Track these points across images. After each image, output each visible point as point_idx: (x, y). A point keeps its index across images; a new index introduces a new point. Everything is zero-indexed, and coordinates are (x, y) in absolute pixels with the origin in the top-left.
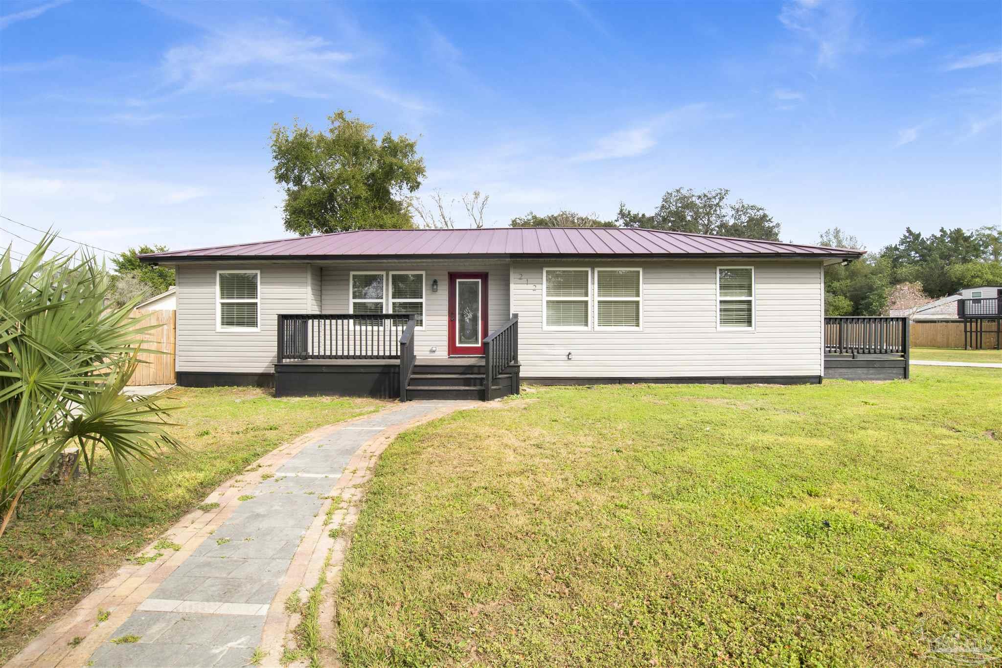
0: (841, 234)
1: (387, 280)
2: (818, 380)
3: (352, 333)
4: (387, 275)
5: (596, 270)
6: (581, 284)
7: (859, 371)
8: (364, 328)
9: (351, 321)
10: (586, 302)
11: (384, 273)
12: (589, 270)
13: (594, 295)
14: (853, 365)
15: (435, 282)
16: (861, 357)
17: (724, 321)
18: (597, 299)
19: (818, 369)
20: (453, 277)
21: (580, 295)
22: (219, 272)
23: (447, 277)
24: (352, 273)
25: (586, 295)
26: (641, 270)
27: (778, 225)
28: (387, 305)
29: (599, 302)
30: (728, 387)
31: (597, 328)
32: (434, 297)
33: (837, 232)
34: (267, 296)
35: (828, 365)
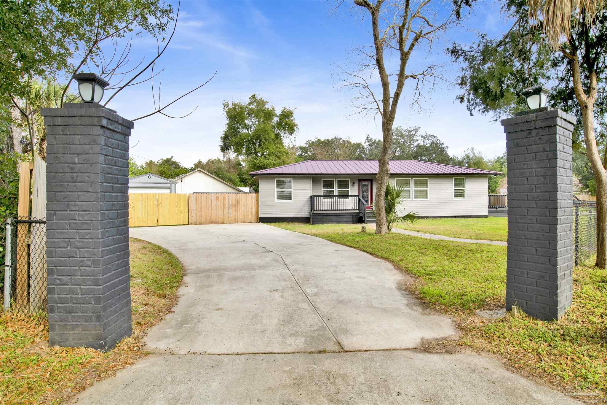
0: (474, 150)
1: (336, 182)
2: (486, 216)
3: (322, 202)
4: (336, 180)
5: (413, 179)
6: (408, 183)
7: (499, 214)
8: (326, 200)
9: (322, 198)
10: (410, 190)
11: (334, 179)
12: (411, 179)
13: (412, 188)
14: (497, 211)
15: (354, 183)
16: (499, 209)
17: (456, 196)
18: (413, 189)
19: (486, 212)
20: (360, 180)
21: (407, 187)
22: (276, 179)
23: (358, 181)
24: (322, 179)
25: (410, 187)
26: (428, 179)
27: (447, 147)
28: (336, 191)
29: (414, 190)
30: (458, 219)
31: (414, 199)
32: (353, 188)
33: (473, 149)
34: (295, 188)
35: (490, 212)
